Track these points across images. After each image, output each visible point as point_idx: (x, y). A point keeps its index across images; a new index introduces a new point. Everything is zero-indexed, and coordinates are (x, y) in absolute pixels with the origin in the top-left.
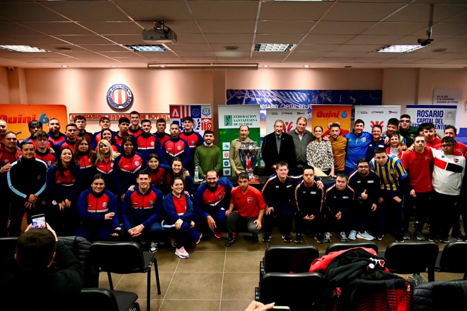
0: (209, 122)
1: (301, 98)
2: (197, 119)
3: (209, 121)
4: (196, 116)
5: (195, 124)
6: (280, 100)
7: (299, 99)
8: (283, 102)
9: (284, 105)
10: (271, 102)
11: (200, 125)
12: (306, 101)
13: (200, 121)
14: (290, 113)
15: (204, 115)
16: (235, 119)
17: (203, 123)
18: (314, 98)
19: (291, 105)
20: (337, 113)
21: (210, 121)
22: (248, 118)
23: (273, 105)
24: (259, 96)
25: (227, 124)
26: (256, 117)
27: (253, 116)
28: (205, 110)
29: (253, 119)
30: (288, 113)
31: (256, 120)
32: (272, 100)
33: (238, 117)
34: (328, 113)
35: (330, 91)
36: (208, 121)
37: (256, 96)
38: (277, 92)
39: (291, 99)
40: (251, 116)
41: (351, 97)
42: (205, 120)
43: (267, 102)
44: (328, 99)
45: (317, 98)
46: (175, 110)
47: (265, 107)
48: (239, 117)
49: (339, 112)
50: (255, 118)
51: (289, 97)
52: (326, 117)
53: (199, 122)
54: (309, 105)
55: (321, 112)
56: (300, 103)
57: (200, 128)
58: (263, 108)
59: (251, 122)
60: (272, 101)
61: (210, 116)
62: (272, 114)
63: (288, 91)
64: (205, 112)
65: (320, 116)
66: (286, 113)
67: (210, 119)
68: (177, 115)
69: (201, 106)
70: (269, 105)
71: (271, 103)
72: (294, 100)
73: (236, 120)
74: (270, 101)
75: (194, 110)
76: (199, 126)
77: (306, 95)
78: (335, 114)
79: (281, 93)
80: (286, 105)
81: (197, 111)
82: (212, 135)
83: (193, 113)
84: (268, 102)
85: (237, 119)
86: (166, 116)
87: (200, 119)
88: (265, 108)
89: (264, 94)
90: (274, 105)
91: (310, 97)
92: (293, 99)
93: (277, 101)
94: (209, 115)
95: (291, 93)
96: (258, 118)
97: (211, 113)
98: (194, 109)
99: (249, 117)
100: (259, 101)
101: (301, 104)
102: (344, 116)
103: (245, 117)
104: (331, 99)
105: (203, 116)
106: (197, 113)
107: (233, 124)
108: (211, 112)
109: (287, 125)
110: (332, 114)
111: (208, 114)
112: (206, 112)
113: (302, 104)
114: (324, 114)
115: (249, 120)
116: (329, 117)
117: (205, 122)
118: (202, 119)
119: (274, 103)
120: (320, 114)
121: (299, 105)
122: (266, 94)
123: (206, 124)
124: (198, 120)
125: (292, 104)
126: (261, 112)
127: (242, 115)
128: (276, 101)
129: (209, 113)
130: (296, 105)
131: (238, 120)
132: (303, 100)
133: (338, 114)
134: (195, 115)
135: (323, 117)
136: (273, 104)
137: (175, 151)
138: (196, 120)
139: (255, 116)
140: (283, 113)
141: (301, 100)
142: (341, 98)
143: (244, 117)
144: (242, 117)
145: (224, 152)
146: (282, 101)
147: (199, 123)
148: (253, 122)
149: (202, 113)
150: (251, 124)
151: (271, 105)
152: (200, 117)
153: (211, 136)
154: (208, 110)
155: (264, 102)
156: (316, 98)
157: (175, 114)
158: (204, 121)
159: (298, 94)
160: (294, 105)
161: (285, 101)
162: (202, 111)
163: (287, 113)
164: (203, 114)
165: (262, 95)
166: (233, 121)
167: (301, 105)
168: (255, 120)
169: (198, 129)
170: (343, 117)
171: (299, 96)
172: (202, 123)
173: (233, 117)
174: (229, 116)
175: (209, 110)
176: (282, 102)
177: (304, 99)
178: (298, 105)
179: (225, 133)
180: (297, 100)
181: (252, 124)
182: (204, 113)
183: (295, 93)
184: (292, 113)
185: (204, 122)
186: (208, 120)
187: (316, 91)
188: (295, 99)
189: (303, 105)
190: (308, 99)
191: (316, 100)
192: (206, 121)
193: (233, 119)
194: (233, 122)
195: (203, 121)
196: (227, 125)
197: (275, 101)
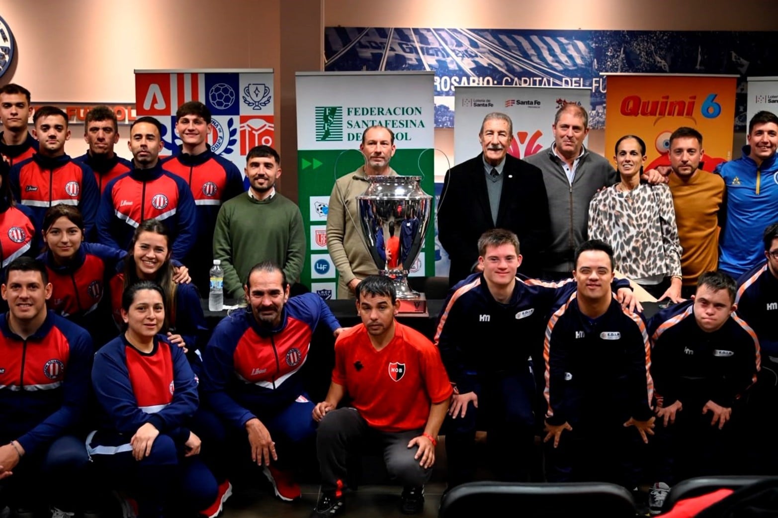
0: (266, 128)
1: (570, 57)
2: (228, 117)
3: (265, 125)
4: (222, 108)
5: (220, 134)
6: (502, 63)
7: (563, 58)
8: (511, 70)
9: (512, 80)
10: (472, 69)
11: (237, 137)
12: (586, 65)
13: (237, 125)
14: (532, 103)
15: (249, 104)
16: (353, 118)
17: (245, 130)
18: (613, 57)
19: (538, 79)
20: (687, 101)
21: (268, 124)
22: (393, 117)
23: (476, 79)
24: (432, 48)
25: (325, 137)
26: (420, 113)
27: (410, 111)
28: (252, 89)
29: (411, 121)
30: (528, 103)
31: (421, 122)
32: (475, 62)
33: (360, 111)
34: (657, 103)
35: (664, 33)
36: (263, 125)
37: (422, 49)
38: (490, 38)
39: (535, 59)
40: (404, 111)
41: (734, 54)
42: (251, 122)
43: (457, 68)
44: (658, 59)
45: (620, 58)
46: (154, 89)
47: (451, 84)
48: (363, 114)
49: (694, 98)
50: (416, 118)
51: (531, 52)
52: (653, 113)
53: (231, 129)
54: (594, 79)
55: (637, 100)
56: (566, 72)
57: (236, 148)
58: (446, 87)
59: (404, 130)
60: (473, 66)
61: (269, 110)
62: (475, 105)
63: (527, 34)
64: (253, 96)
65: (634, 113)
66: (519, 103)
67: (267, 119)
68: (161, 105)
69: (240, 75)
70: (464, 79)
71: (470, 72)
72: (548, 64)
73: (354, 123)
74: (469, 64)
75: (217, 90)
76: (232, 142)
77: (587, 46)
78: (682, 104)
79: (504, 38)
80: (520, 79)
81: (225, 90)
82: (271, 160)
83: (214, 98)
84: (461, 69)
85: (360, 119)
86: (126, 111)
87: (236, 119)
88: (450, 89)
89: (449, 42)
90: (481, 78)
91: (599, 54)
92: (543, 59)
93: (489, 64)
94: (265, 104)
95: (535, 39)
96: (428, 117)
97: (272, 100)
98: (217, 85)
99: (399, 111)
100: (430, 66)
101: (568, 76)
102: (711, 111)
103: (384, 112)
104: (668, 59)
105: (244, 110)
106: (227, 100)
107: (345, 137)
108: (271, 94)
109: (522, 142)
110: (672, 103)
111: (263, 101)
112: (257, 95)
113: (572, 77)
114: (646, 104)
115: (398, 124)
116: (662, 114)
117: (252, 129)
118: (244, 119)
119: (480, 71)
120: (631, 105)
121: (564, 79)
122: (454, 41)
123: (256, 134)
124: (230, 123)
125: (538, 76)
126: (439, 101)
127: (376, 105)
128: (486, 65)
129: (265, 99)
130: (551, 79)
131: (361, 123)
132: (575, 64)
133: (692, 105)
134: (220, 104)
135: (644, 114)
136: (479, 76)
137: (145, 213)
138: (222, 120)
139: (416, 108)
140: (509, 103)
141: (569, 64)
142: (699, 58)
143: (380, 112)
144: (376, 111)
145: (313, 229)
146: (507, 65)
147: (233, 133)
148: (411, 131)
149: (241, 100)
150: (405, 136)
151: (471, 79)
152: (235, 110)
153: (267, 165)
154: (261, 89)
155: (448, 67)
156: (618, 56)
157: (155, 101)
158: (248, 126)
159: (561, 45)
160: (545, 79)
161: (515, 67)
162: (242, 93)
163: (523, 103)
164: (245, 101)
165: (441, 45)
166: (345, 125)
167: (568, 79)
168: (418, 123)
169: (228, 151)
170: (707, 115)
171: (564, 50)
172: (243, 133)
173: (345, 112)
174: (333, 110)
175: (266, 90)
176: (507, 70)
177: (579, 61)
178: (560, 79)
179: (317, 164)
180: (555, 64)
181: (408, 138)
182: (249, 99)
183: (549, 40)
184: (539, 103)
185: (248, 129)
186: (262, 122)
187: (616, 33)
188: (549, 59)
189: (574, 79)
190: (592, 62)
191: (620, 64)
192: (257, 124)
193: (345, 118)
194: (346, 130)
195: (245, 124)
196: (324, 139)
197: (482, 66)
